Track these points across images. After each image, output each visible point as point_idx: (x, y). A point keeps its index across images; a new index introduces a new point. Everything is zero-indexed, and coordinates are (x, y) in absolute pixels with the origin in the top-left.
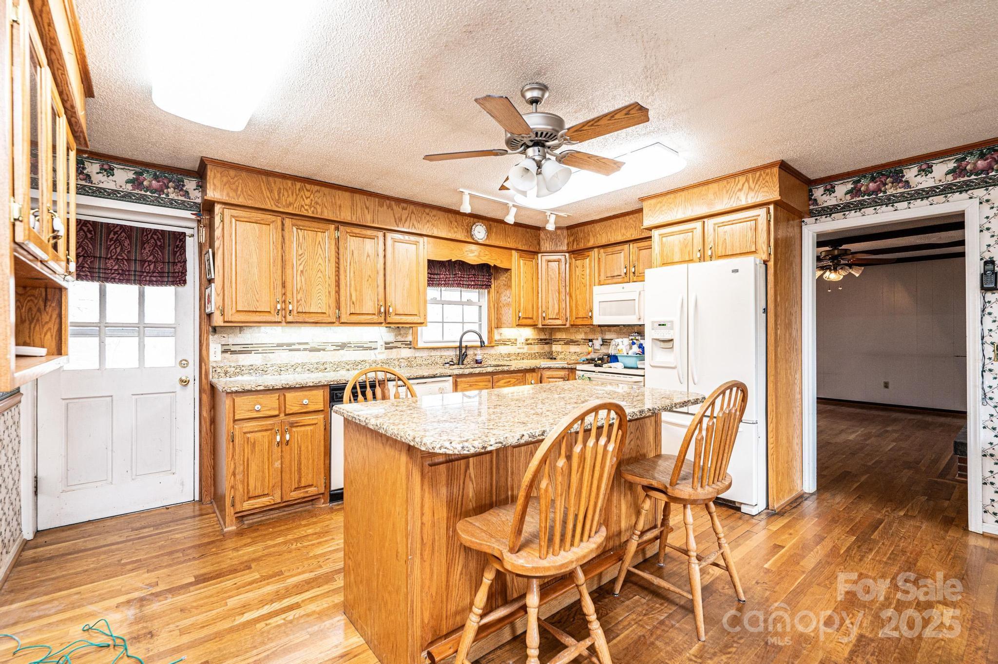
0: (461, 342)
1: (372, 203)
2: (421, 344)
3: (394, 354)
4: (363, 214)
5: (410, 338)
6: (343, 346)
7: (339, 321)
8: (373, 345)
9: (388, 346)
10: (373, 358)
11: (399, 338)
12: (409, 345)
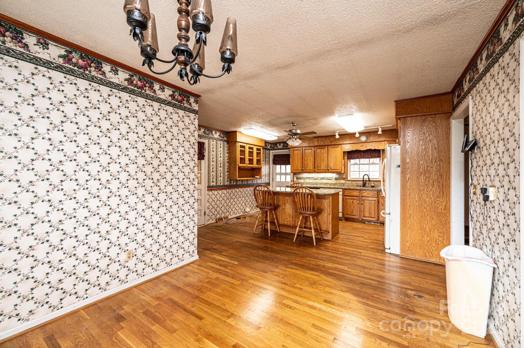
0: (363, 178)
1: (323, 139)
2: (349, 179)
3: (338, 182)
4: (321, 142)
5: (344, 177)
6: (323, 178)
7: (315, 172)
8: (331, 178)
9: (336, 179)
10: (331, 182)
11: (340, 177)
12: (344, 179)
